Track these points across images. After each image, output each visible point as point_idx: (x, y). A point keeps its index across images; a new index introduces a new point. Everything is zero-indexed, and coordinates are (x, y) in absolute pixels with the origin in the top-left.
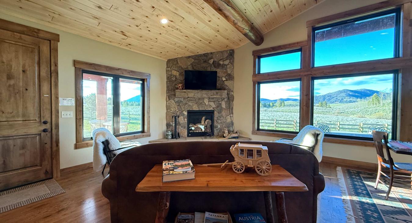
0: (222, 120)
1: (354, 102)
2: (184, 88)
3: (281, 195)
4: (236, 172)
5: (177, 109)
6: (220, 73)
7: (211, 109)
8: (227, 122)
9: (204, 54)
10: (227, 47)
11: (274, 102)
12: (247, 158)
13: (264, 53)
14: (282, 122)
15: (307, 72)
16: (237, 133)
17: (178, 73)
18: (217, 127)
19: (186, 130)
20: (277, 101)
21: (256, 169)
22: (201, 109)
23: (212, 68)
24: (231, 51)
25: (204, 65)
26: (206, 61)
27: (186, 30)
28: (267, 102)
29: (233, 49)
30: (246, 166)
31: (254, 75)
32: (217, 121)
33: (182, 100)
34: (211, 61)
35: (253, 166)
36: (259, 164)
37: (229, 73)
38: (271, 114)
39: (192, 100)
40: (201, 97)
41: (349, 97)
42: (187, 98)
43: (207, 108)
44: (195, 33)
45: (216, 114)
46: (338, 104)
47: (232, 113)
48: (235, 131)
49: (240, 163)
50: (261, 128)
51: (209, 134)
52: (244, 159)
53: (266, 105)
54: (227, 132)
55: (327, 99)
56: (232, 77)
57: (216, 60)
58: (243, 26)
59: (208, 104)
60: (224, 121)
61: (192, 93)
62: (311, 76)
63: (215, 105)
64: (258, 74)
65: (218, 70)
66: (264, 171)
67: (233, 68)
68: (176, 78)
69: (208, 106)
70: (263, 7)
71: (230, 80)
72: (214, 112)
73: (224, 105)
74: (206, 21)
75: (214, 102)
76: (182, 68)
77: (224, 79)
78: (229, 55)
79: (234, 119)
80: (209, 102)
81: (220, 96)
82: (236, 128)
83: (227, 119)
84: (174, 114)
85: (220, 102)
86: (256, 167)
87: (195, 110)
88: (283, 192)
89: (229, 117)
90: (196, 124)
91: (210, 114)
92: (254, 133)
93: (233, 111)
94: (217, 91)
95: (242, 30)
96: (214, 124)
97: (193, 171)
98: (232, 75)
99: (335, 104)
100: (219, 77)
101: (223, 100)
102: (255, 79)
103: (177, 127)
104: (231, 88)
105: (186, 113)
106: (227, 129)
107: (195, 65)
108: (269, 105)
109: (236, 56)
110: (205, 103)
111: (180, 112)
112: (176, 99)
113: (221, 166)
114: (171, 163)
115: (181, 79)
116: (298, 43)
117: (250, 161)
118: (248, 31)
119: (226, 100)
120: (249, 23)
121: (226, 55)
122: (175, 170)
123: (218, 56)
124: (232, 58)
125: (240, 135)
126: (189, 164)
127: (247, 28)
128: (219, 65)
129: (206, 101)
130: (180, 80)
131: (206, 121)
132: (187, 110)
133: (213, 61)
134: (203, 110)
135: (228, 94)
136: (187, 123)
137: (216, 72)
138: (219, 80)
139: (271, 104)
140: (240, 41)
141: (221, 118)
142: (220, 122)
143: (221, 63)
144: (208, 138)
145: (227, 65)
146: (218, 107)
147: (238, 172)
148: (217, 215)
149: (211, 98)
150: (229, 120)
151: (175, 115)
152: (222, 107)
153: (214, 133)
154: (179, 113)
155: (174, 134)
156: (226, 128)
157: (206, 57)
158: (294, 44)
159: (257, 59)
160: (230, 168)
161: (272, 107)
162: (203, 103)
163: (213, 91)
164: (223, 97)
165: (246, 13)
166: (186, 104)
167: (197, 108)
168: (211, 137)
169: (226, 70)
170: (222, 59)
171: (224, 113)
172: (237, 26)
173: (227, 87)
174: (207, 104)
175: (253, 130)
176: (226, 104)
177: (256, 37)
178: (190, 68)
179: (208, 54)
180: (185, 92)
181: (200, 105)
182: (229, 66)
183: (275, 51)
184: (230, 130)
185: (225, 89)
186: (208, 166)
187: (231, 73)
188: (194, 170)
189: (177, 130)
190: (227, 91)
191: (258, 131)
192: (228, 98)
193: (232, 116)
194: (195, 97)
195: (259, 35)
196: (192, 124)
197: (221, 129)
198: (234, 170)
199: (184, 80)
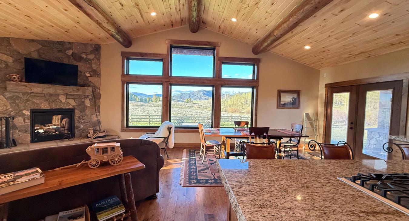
0: (86, 119)
1: (208, 99)
2: (24, 80)
3: (128, 175)
4: (92, 167)
5: (9, 107)
6: (83, 67)
7: (71, 107)
8: (93, 121)
9: (58, 42)
10: (92, 41)
11: (150, 97)
12: (103, 154)
13: (132, 56)
14: (156, 117)
15: (167, 79)
16: (104, 131)
17: (12, 59)
18: (79, 128)
19: (29, 135)
20: (153, 96)
21: (110, 162)
22: (54, 107)
23: (71, 61)
24: (97, 46)
25: (59, 55)
26: (61, 51)
27: (27, 9)
28: (144, 97)
29: (99, 44)
30: (101, 161)
31: (123, 75)
32: (78, 121)
33: (21, 95)
34: (70, 52)
35: (107, 160)
36: (112, 157)
37: (94, 69)
38: (147, 109)
39: (39, 96)
40: (54, 93)
41: (205, 96)
42: (30, 94)
43: (63, 106)
44: (42, 16)
45: (77, 114)
46: (198, 101)
47: (99, 112)
48: (102, 130)
49: (96, 160)
50: (130, 125)
51: (68, 136)
52: (100, 156)
53: (143, 100)
54: (92, 131)
55: (191, 96)
56: (98, 73)
57: (76, 51)
58: (109, 28)
59: (65, 101)
60: (88, 121)
61: (38, 88)
62: (169, 83)
63: (76, 103)
64: (127, 74)
65: (79, 64)
66: (116, 161)
67: (100, 64)
68: (7, 65)
69: (66, 104)
70: (129, 16)
71: (95, 77)
72: (74, 111)
73: (88, 103)
74: (61, 9)
75: (74, 99)
76: (19, 53)
77: (88, 75)
78: (94, 49)
79: (101, 117)
80: (66, 99)
81: (82, 93)
82: (103, 127)
83: (92, 118)
84: (4, 114)
85: (83, 100)
86: (110, 160)
87: (44, 108)
88: (129, 172)
89: (94, 116)
90: (47, 125)
91: (68, 113)
92: (123, 130)
93: (99, 109)
94: (79, 87)
95: (108, 31)
96: (75, 124)
97: (43, 177)
98: (98, 71)
99: (196, 101)
100: (81, 72)
101: (86, 98)
102: (123, 79)
103: (12, 131)
104: (97, 84)
105: (28, 113)
106: (92, 129)
107: (43, 53)
108: (146, 100)
109: (103, 52)
110: (61, 100)
111: (16, 111)
112: (8, 94)
113: (76, 166)
114: (9, 175)
115: (18, 68)
116: (160, 54)
117: (104, 157)
118: (115, 34)
119: (90, 97)
120: (115, 26)
121: (90, 49)
122: (17, 181)
123: (80, 48)
124: (98, 53)
125: (108, 134)
126: (37, 171)
127: (114, 31)
128: (80, 59)
129: (63, 98)
130: (15, 68)
131: (64, 120)
132: (30, 108)
133: (72, 53)
134: (57, 108)
135: (93, 91)
136: (29, 126)
137: (77, 67)
138: (81, 75)
139: (147, 99)
140: (107, 38)
141: (84, 117)
142: (83, 122)
143: (84, 56)
144: (66, 141)
145: (91, 60)
146: (79, 105)
147: (94, 168)
148: (72, 210)
149: (70, 95)
150: (94, 118)
151: (6, 116)
152: (85, 105)
153: (75, 135)
154: (14, 113)
155: (5, 141)
156: (90, 127)
157: (61, 46)
158: (157, 54)
159: (126, 61)
160: (87, 166)
161: (148, 102)
162: (58, 101)
163: (72, 87)
164: (86, 94)
165: (111, 15)
166: (28, 100)
167: (48, 106)
168: (70, 139)
169: (91, 65)
170: (84, 52)
171: (88, 112)
172: (101, 26)
173: (92, 84)
174: (63, 101)
175: (122, 128)
176: (90, 102)
177: (124, 40)
178: (35, 56)
179: (64, 42)
180: (26, 86)
181: (52, 102)
182: (94, 61)
183: (142, 57)
184: (97, 129)
185: (89, 85)
186: (62, 169)
187: (97, 69)
188: (44, 175)
189: (11, 136)
190: (91, 88)
191: (127, 128)
192: (93, 95)
193: (99, 115)
194: (43, 92)
195: (126, 38)
196: (39, 125)
197: (84, 129)
198: (90, 166)
199: (24, 70)
